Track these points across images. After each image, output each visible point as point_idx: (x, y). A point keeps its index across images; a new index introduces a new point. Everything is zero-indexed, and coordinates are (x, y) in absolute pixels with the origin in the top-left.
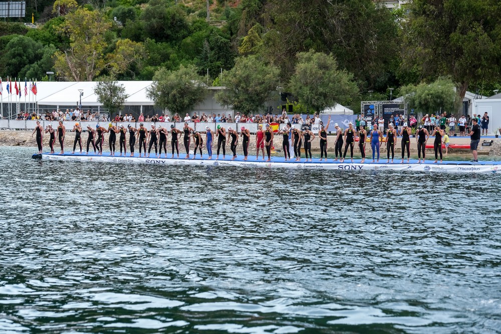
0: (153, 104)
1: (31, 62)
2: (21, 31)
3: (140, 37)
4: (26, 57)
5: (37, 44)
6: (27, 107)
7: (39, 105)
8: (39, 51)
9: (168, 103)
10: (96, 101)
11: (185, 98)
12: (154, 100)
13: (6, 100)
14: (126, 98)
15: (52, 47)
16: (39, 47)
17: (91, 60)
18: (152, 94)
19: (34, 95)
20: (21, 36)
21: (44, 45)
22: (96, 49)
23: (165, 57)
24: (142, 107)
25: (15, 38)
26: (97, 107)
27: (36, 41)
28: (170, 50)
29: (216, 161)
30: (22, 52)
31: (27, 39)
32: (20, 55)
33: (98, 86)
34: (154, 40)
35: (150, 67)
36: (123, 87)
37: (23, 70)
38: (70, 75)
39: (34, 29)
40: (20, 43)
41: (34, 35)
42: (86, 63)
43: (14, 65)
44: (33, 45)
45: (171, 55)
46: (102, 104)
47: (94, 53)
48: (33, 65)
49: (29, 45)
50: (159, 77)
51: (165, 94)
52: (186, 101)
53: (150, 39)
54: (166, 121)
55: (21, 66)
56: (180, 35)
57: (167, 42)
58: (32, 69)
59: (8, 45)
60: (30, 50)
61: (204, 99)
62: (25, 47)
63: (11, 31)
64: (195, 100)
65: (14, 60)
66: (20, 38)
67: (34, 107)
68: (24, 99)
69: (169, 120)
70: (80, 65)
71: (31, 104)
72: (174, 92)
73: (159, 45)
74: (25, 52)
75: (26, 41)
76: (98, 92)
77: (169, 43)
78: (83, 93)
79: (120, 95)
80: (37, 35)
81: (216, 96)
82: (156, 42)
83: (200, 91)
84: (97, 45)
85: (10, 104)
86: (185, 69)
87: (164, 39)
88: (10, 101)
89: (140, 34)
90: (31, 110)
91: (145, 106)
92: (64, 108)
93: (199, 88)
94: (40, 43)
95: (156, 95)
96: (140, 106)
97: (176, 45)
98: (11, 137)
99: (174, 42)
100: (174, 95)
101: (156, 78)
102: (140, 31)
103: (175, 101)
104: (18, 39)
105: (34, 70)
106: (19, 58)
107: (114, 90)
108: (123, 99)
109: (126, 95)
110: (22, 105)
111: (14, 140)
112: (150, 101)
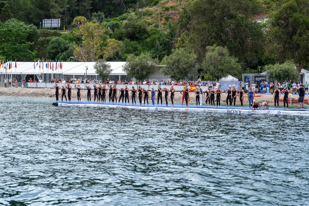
0: (126, 74)
1: (62, 51)
2: (58, 35)
3: (122, 38)
4: (60, 49)
5: (66, 42)
6: (57, 76)
7: (64, 75)
8: (67, 45)
9: (134, 74)
10: (95, 73)
11: (144, 71)
12: (126, 72)
13: (45, 72)
14: (111, 71)
15: (74, 43)
16: (67, 44)
17: (93, 50)
18: (125, 69)
19: (61, 69)
20: (57, 37)
21: (69, 42)
22: (96, 44)
23: (135, 49)
24: (120, 76)
25: (54, 39)
26: (95, 76)
27: (65, 40)
28: (138, 45)
29: (156, 107)
30: (58, 46)
31: (60, 39)
32: (56, 48)
33: (96, 64)
34: (129, 40)
35: (127, 54)
36: (110, 65)
37: (58, 56)
38: (82, 59)
39: (65, 34)
40: (57, 41)
41: (65, 37)
42: (91, 52)
43: (53, 53)
44: (64, 42)
45: (139, 48)
46: (98, 74)
47: (95, 46)
48: (63, 53)
49: (61, 42)
50: (130, 59)
51: (133, 69)
52: (144, 73)
53: (127, 39)
54: (133, 84)
55: (57, 54)
56: (143, 37)
57: (137, 41)
58: (63, 55)
59: (50, 42)
60: (62, 45)
61: (154, 72)
62: (59, 44)
63: (52, 35)
64: (149, 72)
65: (53, 50)
66: (57, 39)
67: (61, 76)
68: (55, 72)
69: (134, 83)
70: (88, 53)
71: (59, 74)
72: (138, 68)
73: (132, 42)
74: (59, 46)
75: (60, 40)
76: (96, 67)
77: (138, 41)
78: (88, 68)
79: (108, 69)
80: (66, 37)
81: (161, 70)
82: (131, 41)
83: (152, 67)
84: (96, 42)
85: (48, 74)
86: (144, 55)
87: (135, 39)
88: (48, 72)
89: (122, 36)
90: (59, 78)
91: (122, 75)
92: (77, 77)
93: (152, 66)
94: (68, 41)
95: (128, 70)
96: (119, 76)
97: (141, 42)
98: (47, 93)
99: (140, 41)
100: (138, 70)
101: (128, 60)
102: (122, 35)
103: (138, 73)
104: (56, 39)
105: (64, 56)
106: (56, 49)
107: (105, 67)
108: (109, 72)
109: (111, 70)
110: (54, 75)
111: (48, 94)
112: (124, 73)
